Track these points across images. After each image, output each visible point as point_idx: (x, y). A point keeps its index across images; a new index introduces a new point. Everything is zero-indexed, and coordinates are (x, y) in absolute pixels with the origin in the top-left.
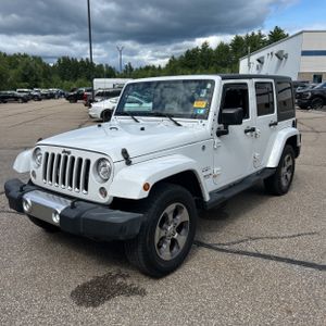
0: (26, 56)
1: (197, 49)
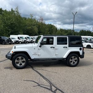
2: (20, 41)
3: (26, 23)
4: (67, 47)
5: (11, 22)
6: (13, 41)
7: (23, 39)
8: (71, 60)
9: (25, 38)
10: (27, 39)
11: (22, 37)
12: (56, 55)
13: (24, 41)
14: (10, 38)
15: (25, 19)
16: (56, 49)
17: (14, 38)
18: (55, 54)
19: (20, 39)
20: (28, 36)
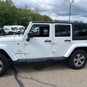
2: (14, 32)
3: (21, 14)
4: (70, 41)
5: (4, 12)
6: (7, 32)
7: (17, 30)
8: (76, 60)
9: (20, 28)
10: (21, 30)
11: (16, 28)
12: (53, 52)
13: (18, 32)
14: (3, 29)
15: (21, 10)
16: (53, 44)
17: (8, 28)
18: (51, 52)
19: (14, 30)
20: (23, 27)
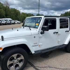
0: (30, 14)
1: (68, 12)
